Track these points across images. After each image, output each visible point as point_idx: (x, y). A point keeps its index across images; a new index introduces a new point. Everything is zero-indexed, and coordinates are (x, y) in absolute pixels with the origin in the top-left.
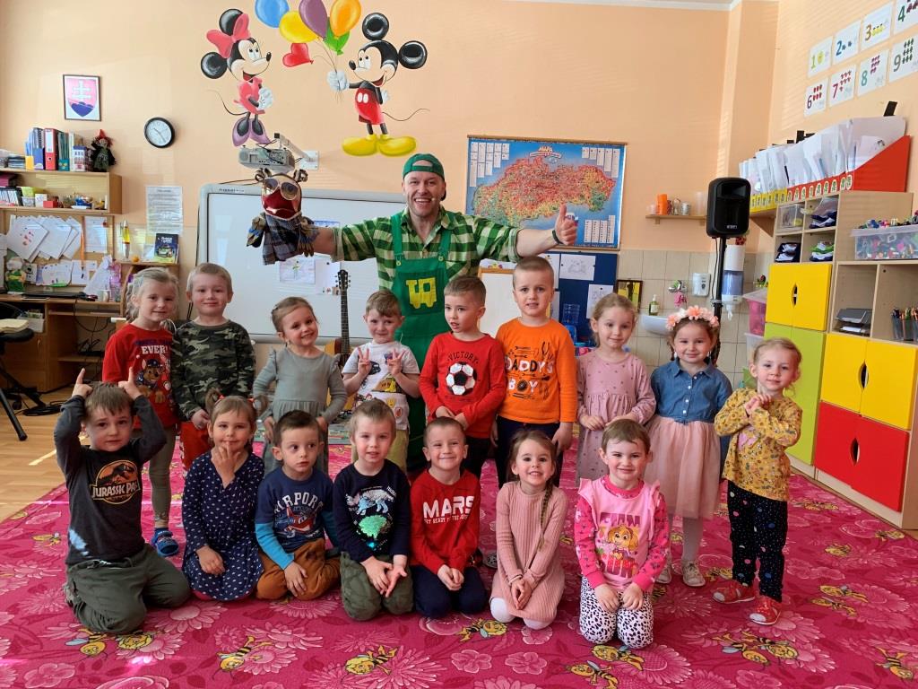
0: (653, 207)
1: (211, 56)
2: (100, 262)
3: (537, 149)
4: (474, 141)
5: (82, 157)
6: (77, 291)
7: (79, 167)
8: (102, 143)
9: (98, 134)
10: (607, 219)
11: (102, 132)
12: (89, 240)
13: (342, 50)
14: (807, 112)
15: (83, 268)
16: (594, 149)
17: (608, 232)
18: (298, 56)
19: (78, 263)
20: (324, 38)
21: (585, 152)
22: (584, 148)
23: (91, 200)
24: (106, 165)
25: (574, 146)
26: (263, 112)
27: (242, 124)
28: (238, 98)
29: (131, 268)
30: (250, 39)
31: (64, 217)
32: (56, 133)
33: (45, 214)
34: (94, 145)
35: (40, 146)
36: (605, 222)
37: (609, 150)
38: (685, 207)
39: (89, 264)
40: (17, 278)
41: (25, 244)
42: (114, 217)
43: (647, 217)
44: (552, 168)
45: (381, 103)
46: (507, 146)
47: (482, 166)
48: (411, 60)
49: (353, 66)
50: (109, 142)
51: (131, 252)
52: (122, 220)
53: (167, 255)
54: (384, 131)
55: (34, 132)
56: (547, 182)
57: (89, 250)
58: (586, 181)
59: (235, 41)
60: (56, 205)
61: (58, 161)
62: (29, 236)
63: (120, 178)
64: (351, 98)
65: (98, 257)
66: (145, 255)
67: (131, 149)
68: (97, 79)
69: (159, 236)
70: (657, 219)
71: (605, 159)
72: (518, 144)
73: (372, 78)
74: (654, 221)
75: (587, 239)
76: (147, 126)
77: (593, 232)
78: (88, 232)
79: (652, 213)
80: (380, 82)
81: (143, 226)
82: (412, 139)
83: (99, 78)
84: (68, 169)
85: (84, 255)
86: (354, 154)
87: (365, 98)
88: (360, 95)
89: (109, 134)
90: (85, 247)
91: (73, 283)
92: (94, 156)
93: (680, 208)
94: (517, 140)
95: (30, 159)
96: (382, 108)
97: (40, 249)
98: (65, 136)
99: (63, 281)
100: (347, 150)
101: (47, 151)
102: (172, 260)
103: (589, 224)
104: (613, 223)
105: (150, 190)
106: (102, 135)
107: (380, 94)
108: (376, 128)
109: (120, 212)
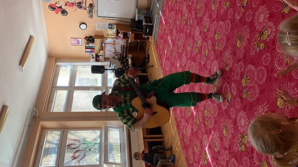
1: (62, 13)
2: (116, 41)
7: (94, 44)
11: (84, 38)
12: (110, 43)
19: (116, 45)
23: (101, 42)
24: (92, 39)
26: (75, 2)
27: (79, 7)
28: (72, 8)
29: (117, 36)
31: (105, 47)
32: (86, 48)
33: (105, 51)
34: (88, 41)
35: (89, 52)
39: (116, 43)
40: (119, 57)
51: (113, 35)
53: (114, 27)
55: (86, 52)
57: (113, 43)
60: (103, 49)
61: (92, 48)
62: (110, 54)
63: (95, 35)
65: (114, 41)
66: (114, 32)
67: (88, 33)
69: (109, 28)
76: (82, 29)
78: (108, 43)
81: (107, 31)
83: (71, 38)
84: (94, 47)
92: (91, 41)
95: (92, 54)
97: (113, 52)
99: (120, 48)
101: (90, 50)
105: (98, 29)
109: (104, 36)
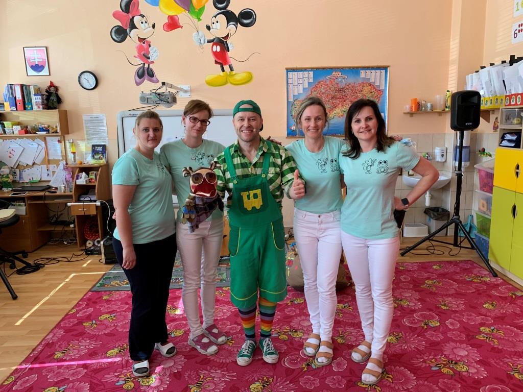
0: (408, 107)
1: (116, 28)
2: (58, 165)
3: (331, 74)
4: (290, 71)
5: (40, 100)
6: (45, 184)
7: (39, 107)
8: (52, 89)
9: (49, 84)
11: (51, 83)
12: (50, 152)
13: (201, 18)
14: (514, 41)
15: (48, 170)
16: (368, 71)
18: (173, 24)
19: (45, 166)
20: (189, 11)
21: (363, 74)
22: (361, 71)
23: (49, 127)
24: (56, 104)
25: (355, 70)
26: (153, 62)
27: (140, 71)
28: (136, 54)
29: (78, 170)
30: (141, 15)
31: (33, 139)
32: (22, 86)
33: (20, 138)
34: (47, 91)
35: (13, 96)
37: (378, 71)
38: (429, 105)
39: (51, 167)
40: (7, 179)
41: (10, 157)
42: (64, 136)
43: (404, 113)
44: (342, 85)
45: (229, 51)
46: (311, 73)
47: (296, 87)
48: (246, 21)
49: (208, 28)
50: (57, 89)
51: (77, 158)
52: (69, 138)
53: (100, 158)
54: (231, 69)
55: (8, 87)
56: (338, 95)
57: (51, 158)
59: (131, 17)
60: (27, 132)
61: (25, 104)
62: (12, 152)
63: (66, 111)
64: (209, 50)
65: (57, 162)
66: (86, 159)
67: (71, 93)
68: (45, 48)
69: (94, 146)
70: (411, 114)
71: (376, 77)
72: (319, 71)
73: (221, 36)
74: (409, 115)
76: (80, 77)
78: (49, 147)
79: (408, 110)
80: (227, 37)
81: (83, 140)
82: (250, 73)
83: (46, 48)
84: (32, 109)
85: (48, 161)
86: (213, 86)
87: (218, 49)
88: (215, 46)
89: (56, 84)
90: (48, 156)
91: (42, 179)
92: (48, 99)
93: (426, 106)
94: (317, 69)
95: (7, 104)
96: (229, 54)
97: (20, 160)
98: (28, 87)
99: (37, 179)
100: (209, 83)
101: (17, 99)
102: (102, 162)
105: (85, 117)
106: (52, 85)
107: (227, 45)
108: (226, 68)
109: (68, 133)
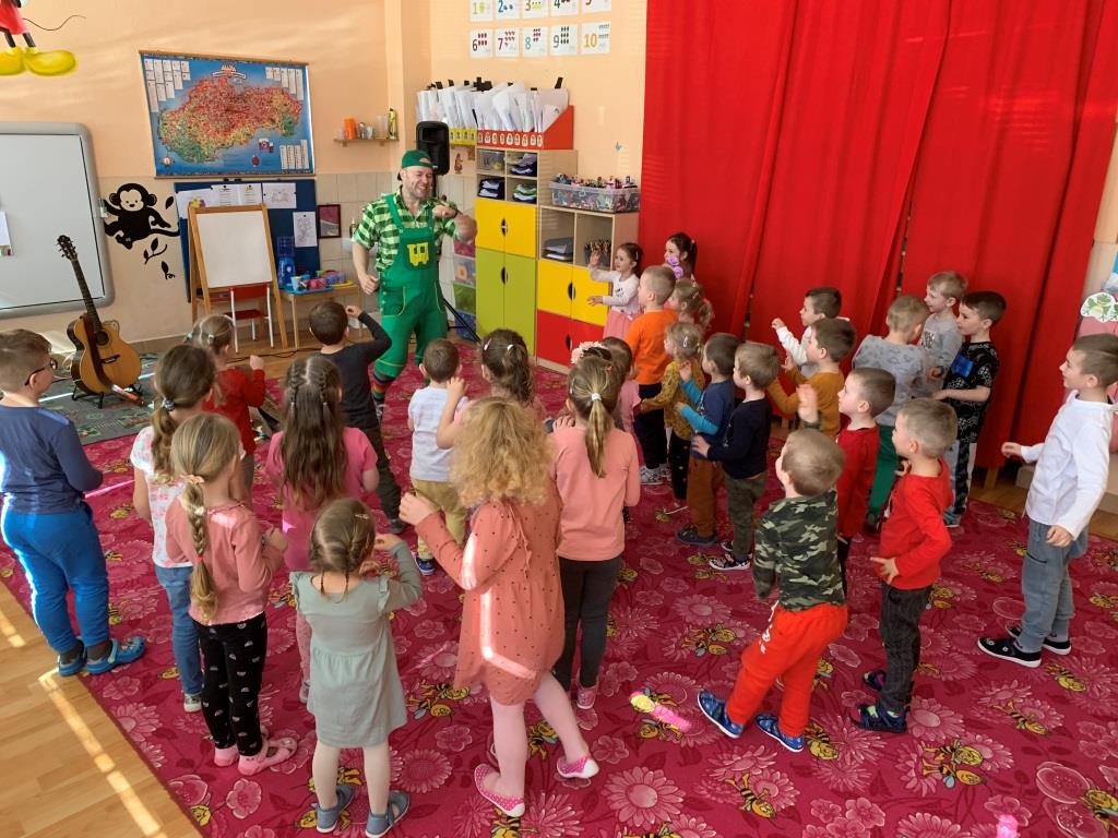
0: (340, 130)
3: (219, 68)
4: (148, 57)
10: (299, 144)
14: (474, 55)
16: (278, 69)
17: (303, 157)
21: (269, 72)
22: (267, 68)
25: (256, 66)
36: (298, 147)
37: (292, 70)
38: (370, 129)
43: (335, 140)
44: (238, 90)
45: (20, 6)
46: (186, 64)
47: (161, 87)
54: (30, 43)
56: (236, 106)
58: (274, 104)
70: (346, 143)
71: (288, 78)
72: (198, 63)
74: (343, 145)
75: (285, 166)
77: (289, 158)
79: (341, 136)
82: (70, 54)
93: (366, 131)
94: (195, 57)
96: (22, 12)
103: (283, 150)
104: (305, 148)
108: (18, 39)
